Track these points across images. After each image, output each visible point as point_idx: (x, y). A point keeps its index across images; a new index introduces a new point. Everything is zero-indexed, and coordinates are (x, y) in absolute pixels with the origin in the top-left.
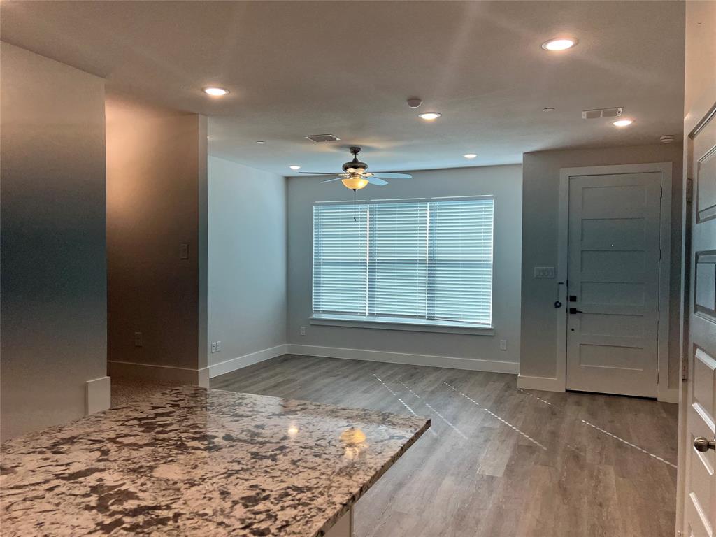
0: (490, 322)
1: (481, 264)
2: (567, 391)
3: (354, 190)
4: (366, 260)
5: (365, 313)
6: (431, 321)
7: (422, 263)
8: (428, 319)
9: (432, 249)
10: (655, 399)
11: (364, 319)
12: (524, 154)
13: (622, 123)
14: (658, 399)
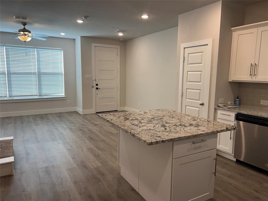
0: (64, 95)
1: (59, 74)
2: (96, 113)
3: (25, 41)
4: (5, 72)
5: (7, 96)
6: (40, 97)
7: (35, 74)
8: (39, 96)
9: (39, 68)
10: (117, 111)
11: (6, 99)
12: (81, 36)
13: (121, 34)
14: (118, 110)
